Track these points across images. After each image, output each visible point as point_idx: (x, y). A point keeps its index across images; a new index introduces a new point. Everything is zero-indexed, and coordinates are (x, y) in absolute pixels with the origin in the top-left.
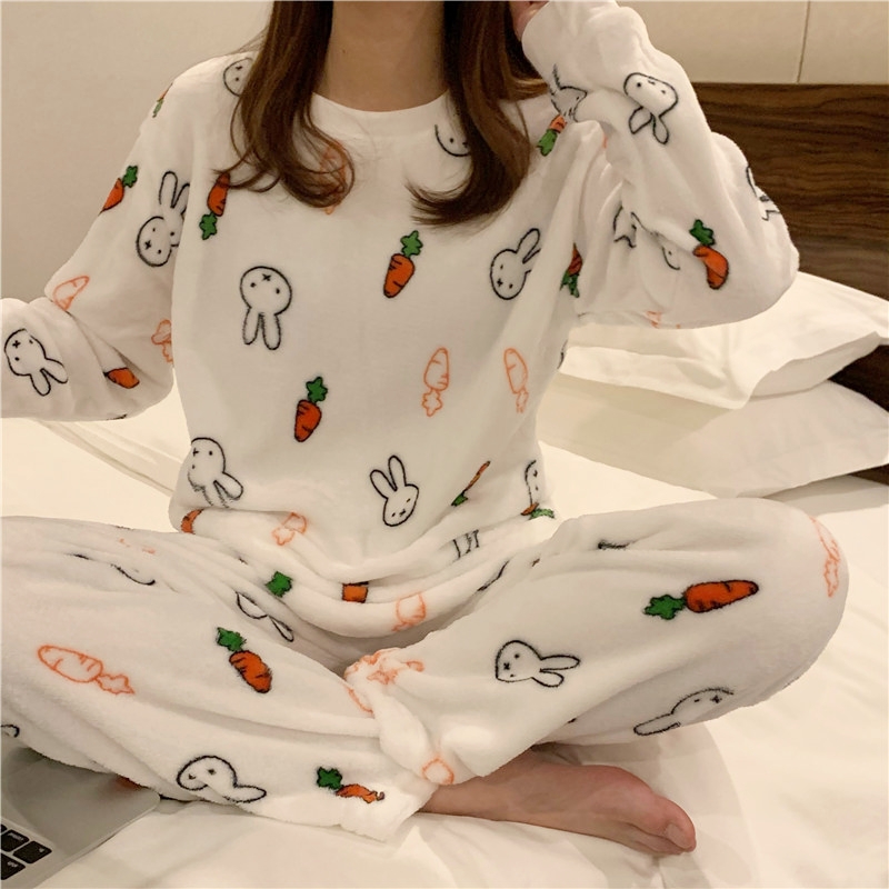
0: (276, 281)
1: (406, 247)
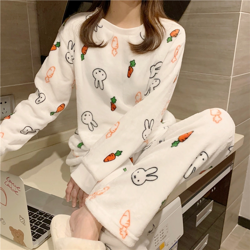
0: (102, 72)
1: (131, 64)
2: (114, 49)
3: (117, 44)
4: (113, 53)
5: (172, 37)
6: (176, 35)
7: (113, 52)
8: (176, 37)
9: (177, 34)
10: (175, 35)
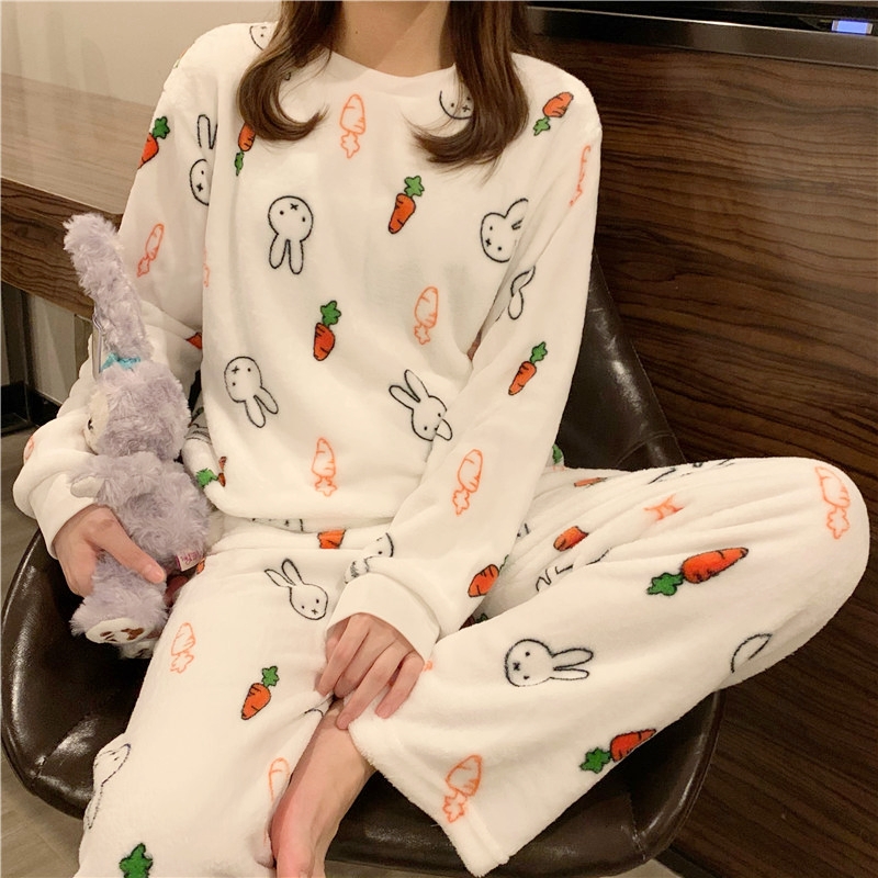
2: (349, 131)
3: (363, 120)
4: (345, 145)
5: (548, 117)
6: (562, 111)
7: (344, 142)
8: (561, 116)
9: (565, 110)
10: (559, 111)
